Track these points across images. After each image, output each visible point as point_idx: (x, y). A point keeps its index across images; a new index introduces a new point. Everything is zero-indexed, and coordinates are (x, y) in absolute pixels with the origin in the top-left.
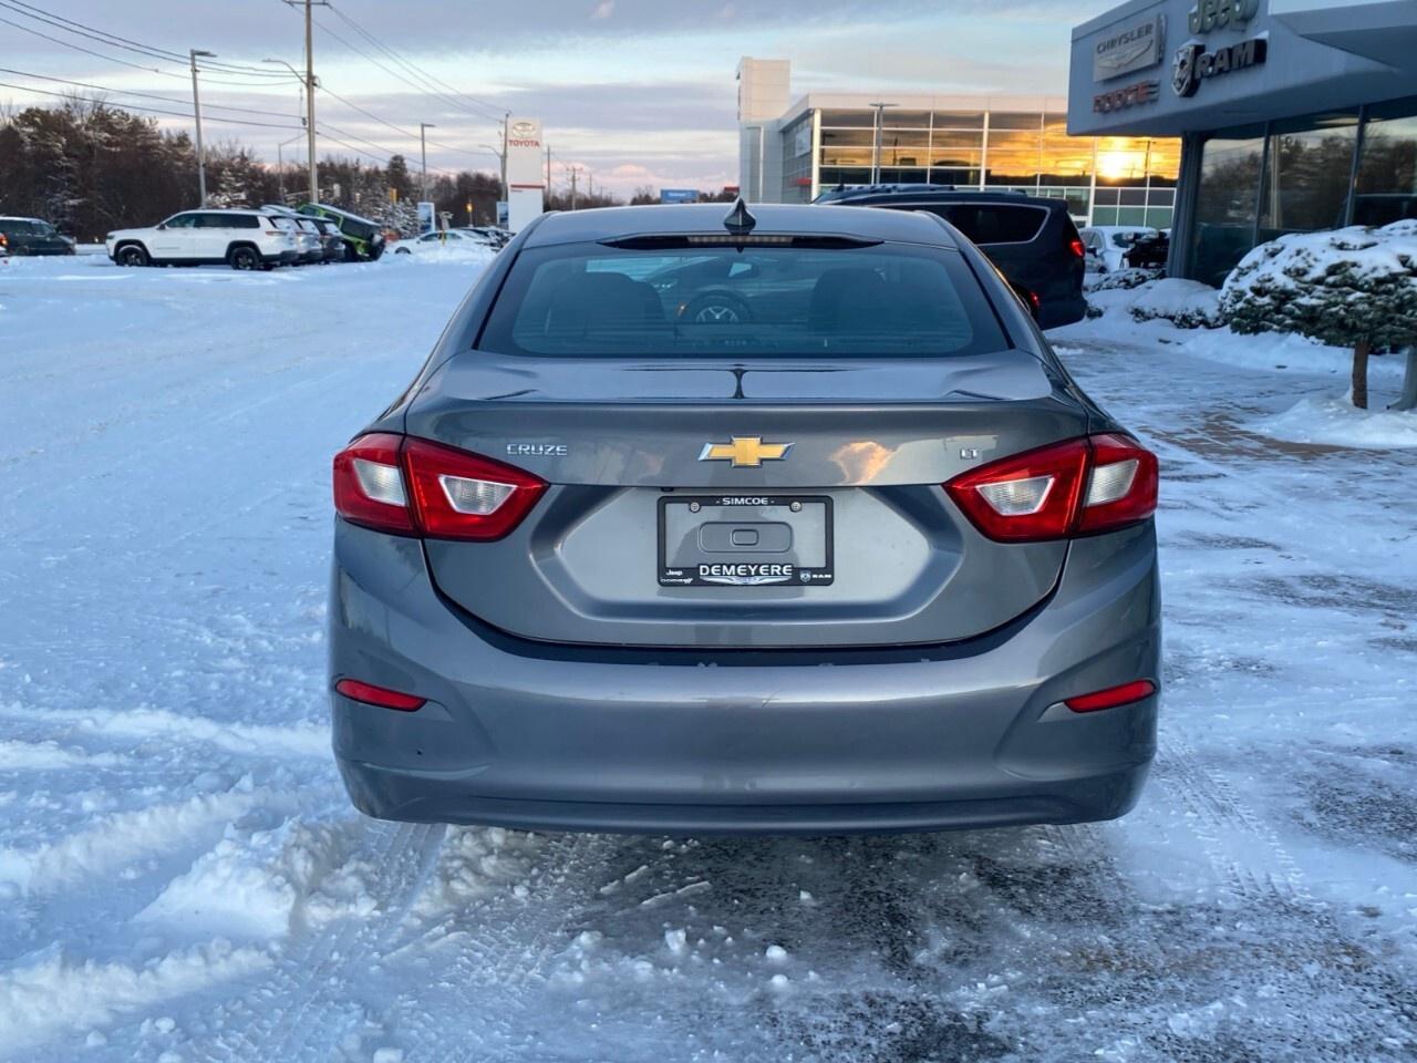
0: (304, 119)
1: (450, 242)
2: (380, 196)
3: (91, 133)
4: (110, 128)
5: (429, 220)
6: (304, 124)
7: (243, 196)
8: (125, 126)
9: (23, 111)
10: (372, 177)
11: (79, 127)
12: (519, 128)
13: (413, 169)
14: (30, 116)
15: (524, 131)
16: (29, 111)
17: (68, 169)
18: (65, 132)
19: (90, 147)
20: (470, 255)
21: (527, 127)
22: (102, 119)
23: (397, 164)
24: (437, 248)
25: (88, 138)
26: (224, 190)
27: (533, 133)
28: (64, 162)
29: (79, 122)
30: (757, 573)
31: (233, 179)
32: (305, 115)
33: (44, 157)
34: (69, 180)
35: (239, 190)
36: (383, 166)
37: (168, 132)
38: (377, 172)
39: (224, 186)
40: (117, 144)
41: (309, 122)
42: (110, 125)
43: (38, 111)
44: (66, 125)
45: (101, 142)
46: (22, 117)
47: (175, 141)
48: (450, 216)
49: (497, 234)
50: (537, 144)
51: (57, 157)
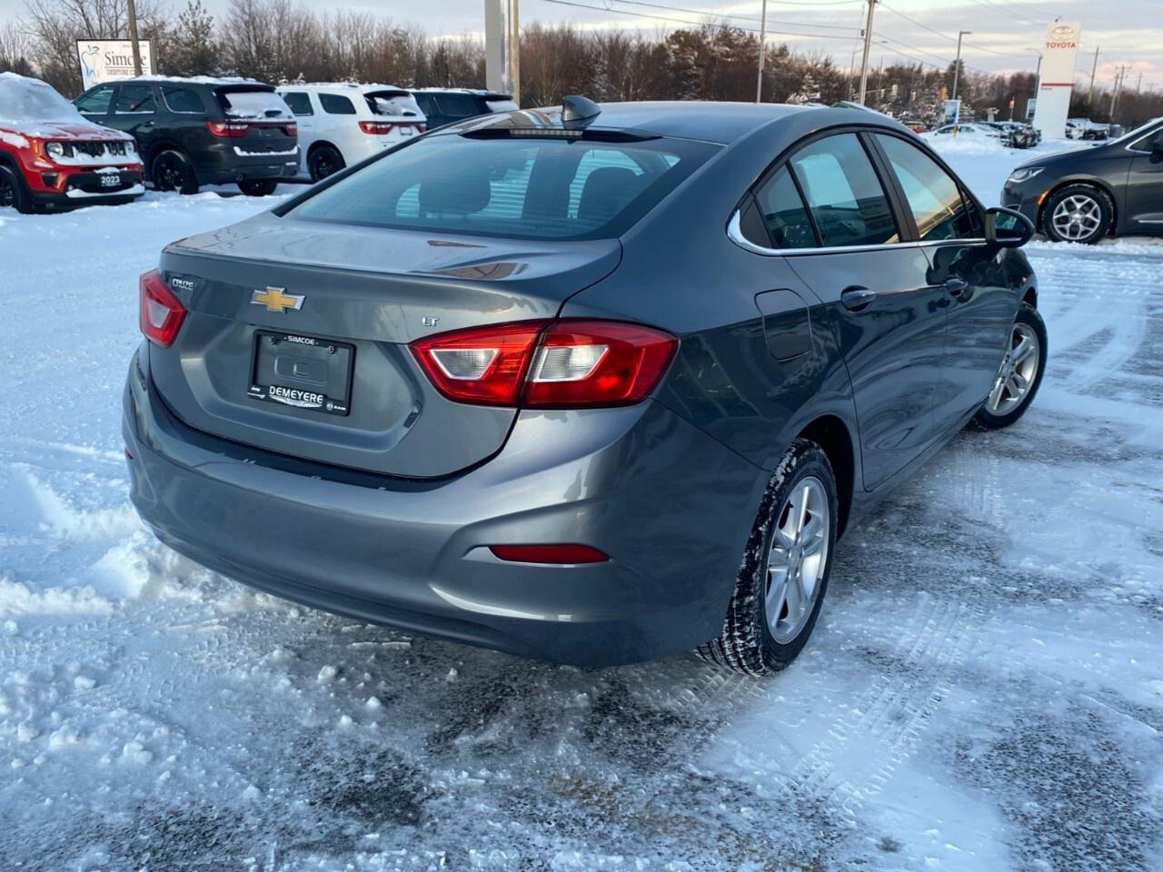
0: (863, 31)
1: (964, 135)
2: (936, 95)
3: (716, 48)
4: (730, 43)
5: (954, 115)
6: (862, 35)
7: (818, 96)
8: (742, 41)
9: (673, 33)
10: (932, 78)
11: (709, 43)
12: (1058, 31)
13: (969, 72)
14: (678, 37)
15: (1063, 33)
16: (677, 32)
17: (696, 76)
18: (699, 47)
19: (713, 59)
20: (977, 146)
21: (1066, 30)
22: (725, 37)
23: (957, 67)
24: (946, 140)
25: (713, 51)
26: (804, 91)
27: (1071, 36)
28: (694, 70)
29: (710, 39)
30: (302, 399)
31: (812, 81)
32: (864, 27)
33: (681, 67)
34: (696, 84)
35: (815, 91)
36: (943, 69)
37: (773, 45)
38: (937, 74)
39: (804, 87)
40: (733, 56)
41: (866, 34)
42: (730, 40)
43: (683, 32)
44: (699, 41)
45: (722, 54)
46: (672, 37)
47: (777, 52)
48: (996, 112)
49: (1012, 127)
50: (1073, 45)
51: (690, 67)
